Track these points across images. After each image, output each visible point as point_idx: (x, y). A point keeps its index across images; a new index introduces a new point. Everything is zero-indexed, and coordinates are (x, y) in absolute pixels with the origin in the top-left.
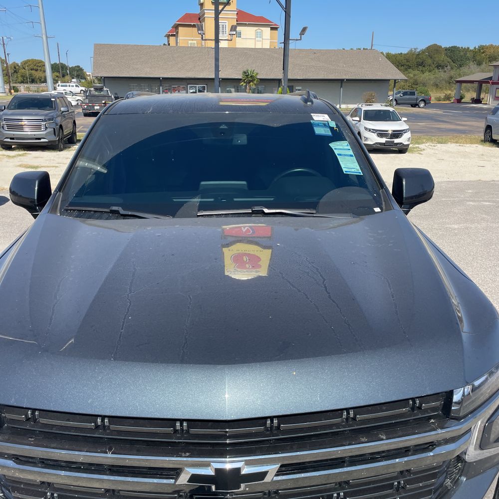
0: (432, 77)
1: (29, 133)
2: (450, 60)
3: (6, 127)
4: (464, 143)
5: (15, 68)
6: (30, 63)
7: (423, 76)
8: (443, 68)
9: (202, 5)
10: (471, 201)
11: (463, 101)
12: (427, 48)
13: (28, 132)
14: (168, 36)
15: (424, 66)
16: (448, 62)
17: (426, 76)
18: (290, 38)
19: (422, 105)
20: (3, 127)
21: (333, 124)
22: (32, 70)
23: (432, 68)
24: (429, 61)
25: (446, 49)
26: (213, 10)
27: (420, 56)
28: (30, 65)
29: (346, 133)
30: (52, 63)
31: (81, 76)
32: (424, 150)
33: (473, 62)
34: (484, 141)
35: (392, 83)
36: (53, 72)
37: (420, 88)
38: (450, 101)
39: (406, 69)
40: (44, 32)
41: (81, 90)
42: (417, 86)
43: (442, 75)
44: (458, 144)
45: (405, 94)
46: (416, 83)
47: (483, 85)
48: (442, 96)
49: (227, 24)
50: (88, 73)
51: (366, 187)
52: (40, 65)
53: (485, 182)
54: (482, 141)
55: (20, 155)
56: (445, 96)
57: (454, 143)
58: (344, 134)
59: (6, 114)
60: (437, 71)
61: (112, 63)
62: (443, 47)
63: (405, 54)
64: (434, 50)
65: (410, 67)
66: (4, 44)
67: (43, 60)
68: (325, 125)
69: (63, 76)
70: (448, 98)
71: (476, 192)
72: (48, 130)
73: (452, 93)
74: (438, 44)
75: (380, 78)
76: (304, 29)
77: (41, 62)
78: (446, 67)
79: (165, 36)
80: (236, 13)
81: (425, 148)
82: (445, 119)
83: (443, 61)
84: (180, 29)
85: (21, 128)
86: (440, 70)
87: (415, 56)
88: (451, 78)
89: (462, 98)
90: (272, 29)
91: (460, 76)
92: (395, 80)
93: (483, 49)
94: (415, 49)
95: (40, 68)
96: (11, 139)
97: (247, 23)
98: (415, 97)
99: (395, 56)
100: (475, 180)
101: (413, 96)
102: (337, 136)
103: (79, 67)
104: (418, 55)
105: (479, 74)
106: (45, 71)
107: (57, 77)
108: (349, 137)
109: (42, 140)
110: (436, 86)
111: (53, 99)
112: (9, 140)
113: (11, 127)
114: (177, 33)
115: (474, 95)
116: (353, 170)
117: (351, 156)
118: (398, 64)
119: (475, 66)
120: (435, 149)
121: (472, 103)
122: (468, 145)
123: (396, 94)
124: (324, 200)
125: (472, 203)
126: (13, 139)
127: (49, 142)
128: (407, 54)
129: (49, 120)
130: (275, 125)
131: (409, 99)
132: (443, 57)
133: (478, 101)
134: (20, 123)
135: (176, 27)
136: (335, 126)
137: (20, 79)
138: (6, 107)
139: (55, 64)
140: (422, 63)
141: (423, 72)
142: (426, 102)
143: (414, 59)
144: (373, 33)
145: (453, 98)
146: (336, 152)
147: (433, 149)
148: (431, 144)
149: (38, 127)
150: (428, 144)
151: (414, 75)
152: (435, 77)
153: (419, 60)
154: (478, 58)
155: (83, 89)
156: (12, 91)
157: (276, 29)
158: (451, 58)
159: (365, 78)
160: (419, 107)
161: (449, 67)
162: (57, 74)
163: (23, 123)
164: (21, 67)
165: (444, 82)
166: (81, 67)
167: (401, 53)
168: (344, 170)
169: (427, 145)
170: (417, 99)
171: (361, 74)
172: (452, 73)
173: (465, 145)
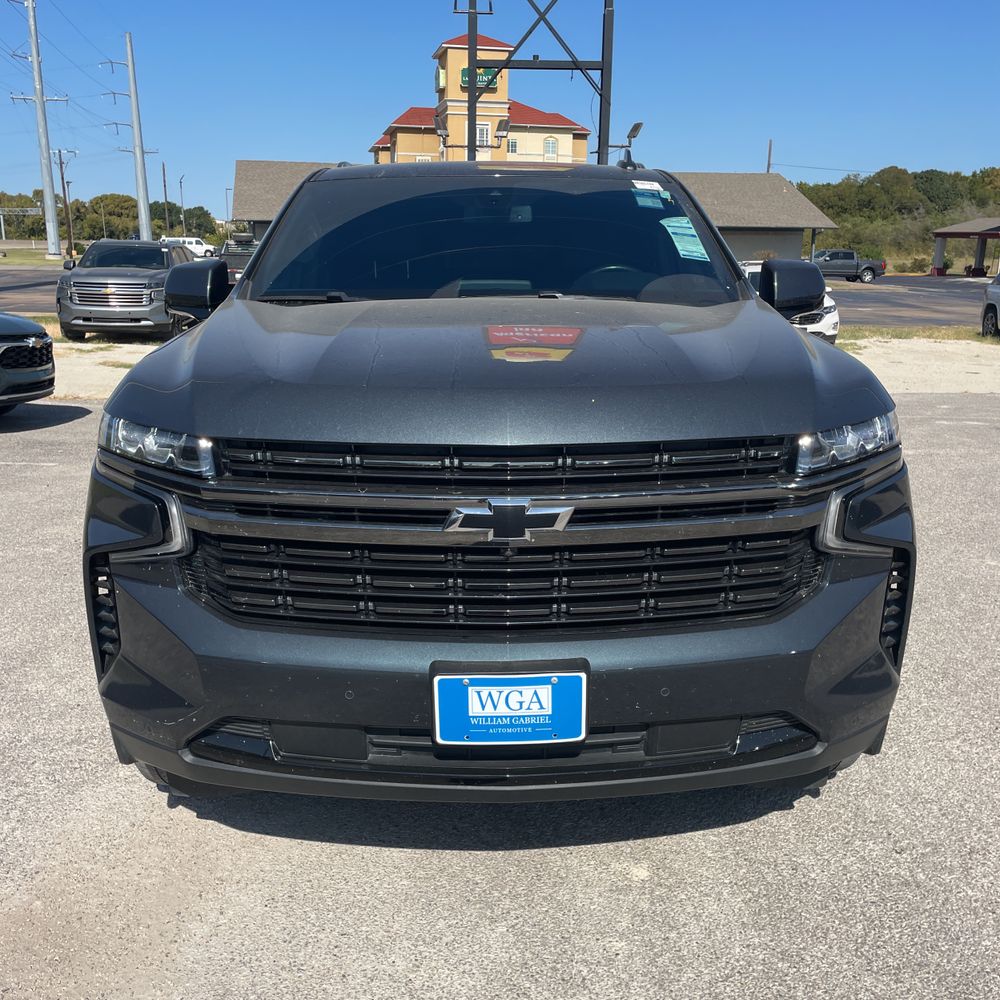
0: (890, 228)
1: (118, 309)
2: (924, 197)
3: (76, 298)
4: (944, 338)
5: (78, 210)
6: (108, 202)
7: (871, 227)
8: (910, 211)
9: (442, 92)
10: (945, 420)
11: (949, 271)
12: (878, 173)
13: (116, 307)
14: (376, 150)
15: (873, 208)
16: (921, 201)
17: (878, 227)
18: (610, 144)
19: (868, 277)
20: (71, 298)
21: (666, 195)
22: (110, 214)
23: (889, 212)
24: (884, 198)
25: (915, 176)
26: (464, 101)
27: (865, 189)
28: (107, 206)
29: (686, 206)
30: (151, 202)
31: (206, 227)
32: (865, 347)
33: (970, 199)
34: (984, 334)
35: (808, 234)
36: (152, 219)
37: (865, 248)
38: (925, 272)
39: (838, 215)
40: (137, 142)
41: (207, 251)
42: (860, 246)
43: (908, 224)
44: (932, 340)
45: (834, 256)
46: (857, 240)
47: (989, 240)
48: (909, 262)
49: (489, 127)
50: (218, 222)
51: (715, 277)
52: (126, 205)
53: (977, 395)
54: (979, 334)
55: (102, 349)
56: (914, 264)
57: (924, 337)
58: (684, 208)
59: (78, 275)
60: (898, 217)
61: (269, 196)
62: (910, 172)
63: (834, 187)
64: (892, 177)
65: (845, 210)
66: (61, 163)
67: (135, 197)
68: (654, 195)
69: (172, 226)
70: (919, 266)
71: (956, 409)
72: (155, 304)
73: (928, 258)
74: (899, 168)
75: (784, 225)
76: (636, 128)
77: (129, 199)
78: (918, 209)
79: (370, 151)
80: (507, 106)
81: (868, 344)
82: (910, 301)
83: (911, 198)
84: (400, 136)
85: (103, 299)
86: (905, 216)
87: (854, 189)
88: (927, 230)
89: (947, 266)
90: (576, 136)
91: (944, 225)
92: (814, 230)
93: (988, 176)
94: (855, 176)
95: (127, 211)
96: (85, 319)
97: (529, 125)
98: (854, 262)
99: (817, 189)
100: (958, 392)
101: (851, 261)
102: (672, 210)
103: (201, 208)
104: (861, 186)
105: (981, 220)
106: (136, 217)
107: (160, 227)
108: (691, 212)
109: (143, 323)
110: (899, 246)
111: (166, 250)
112: (81, 322)
113: (85, 298)
114: (394, 144)
115: (972, 262)
116: (695, 254)
117: (694, 236)
118: (821, 204)
119: (974, 208)
120: (887, 348)
121: (968, 276)
122: (952, 341)
123: (817, 256)
124: (649, 287)
125: (945, 423)
126: (88, 319)
127: (156, 326)
128: (840, 184)
129: (157, 285)
130: (576, 193)
131: (842, 267)
132: (910, 192)
133: (979, 272)
134: (104, 291)
135: (392, 133)
136: (669, 198)
137: (87, 231)
138: (77, 263)
139: (156, 203)
140: (870, 202)
141: (871, 219)
142: (877, 272)
143: (853, 195)
144: (771, 141)
145: (931, 267)
146: (670, 230)
147: (882, 347)
148: (880, 339)
149: (137, 299)
150: (875, 339)
151: (855, 225)
152: (895, 229)
153: (864, 196)
154: (979, 192)
155: (211, 248)
156: (74, 252)
157: (583, 137)
158: (925, 192)
159: (755, 225)
160: (862, 281)
161: (922, 210)
162: (160, 223)
163: (108, 291)
164: (90, 210)
165: (912, 239)
166: (205, 209)
167: (829, 184)
168: (681, 253)
169: (872, 340)
170: (858, 266)
171: (746, 217)
172: (929, 221)
173: (946, 341)
